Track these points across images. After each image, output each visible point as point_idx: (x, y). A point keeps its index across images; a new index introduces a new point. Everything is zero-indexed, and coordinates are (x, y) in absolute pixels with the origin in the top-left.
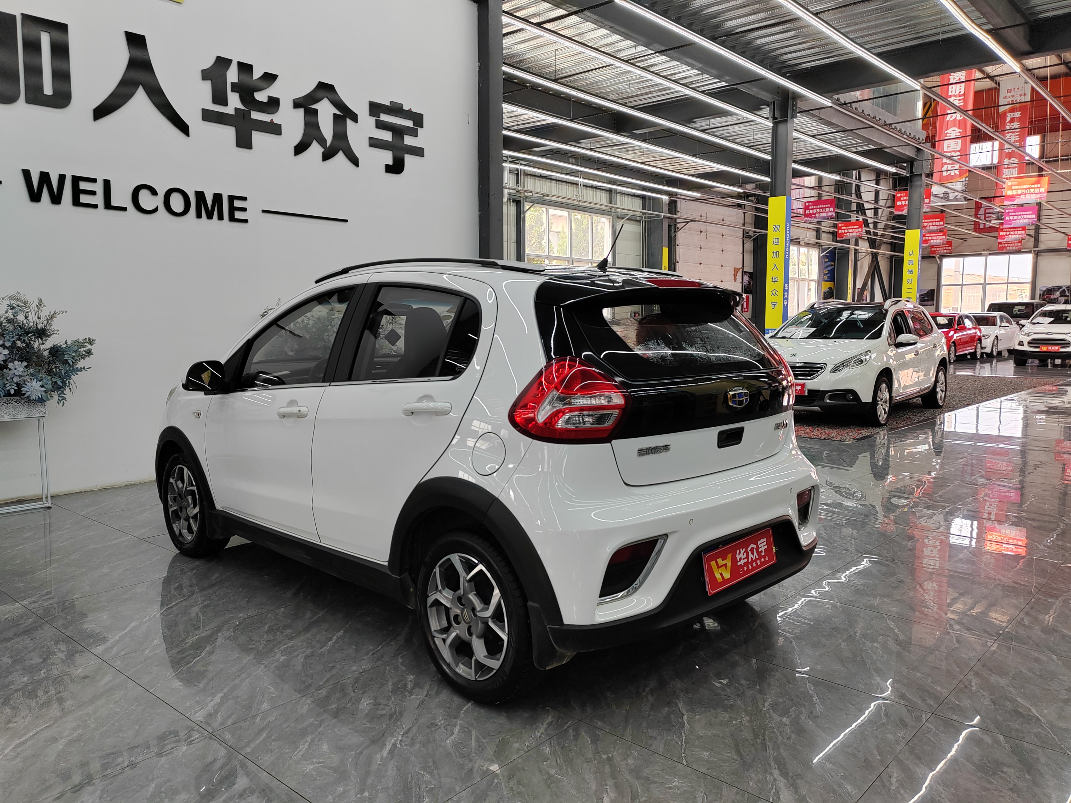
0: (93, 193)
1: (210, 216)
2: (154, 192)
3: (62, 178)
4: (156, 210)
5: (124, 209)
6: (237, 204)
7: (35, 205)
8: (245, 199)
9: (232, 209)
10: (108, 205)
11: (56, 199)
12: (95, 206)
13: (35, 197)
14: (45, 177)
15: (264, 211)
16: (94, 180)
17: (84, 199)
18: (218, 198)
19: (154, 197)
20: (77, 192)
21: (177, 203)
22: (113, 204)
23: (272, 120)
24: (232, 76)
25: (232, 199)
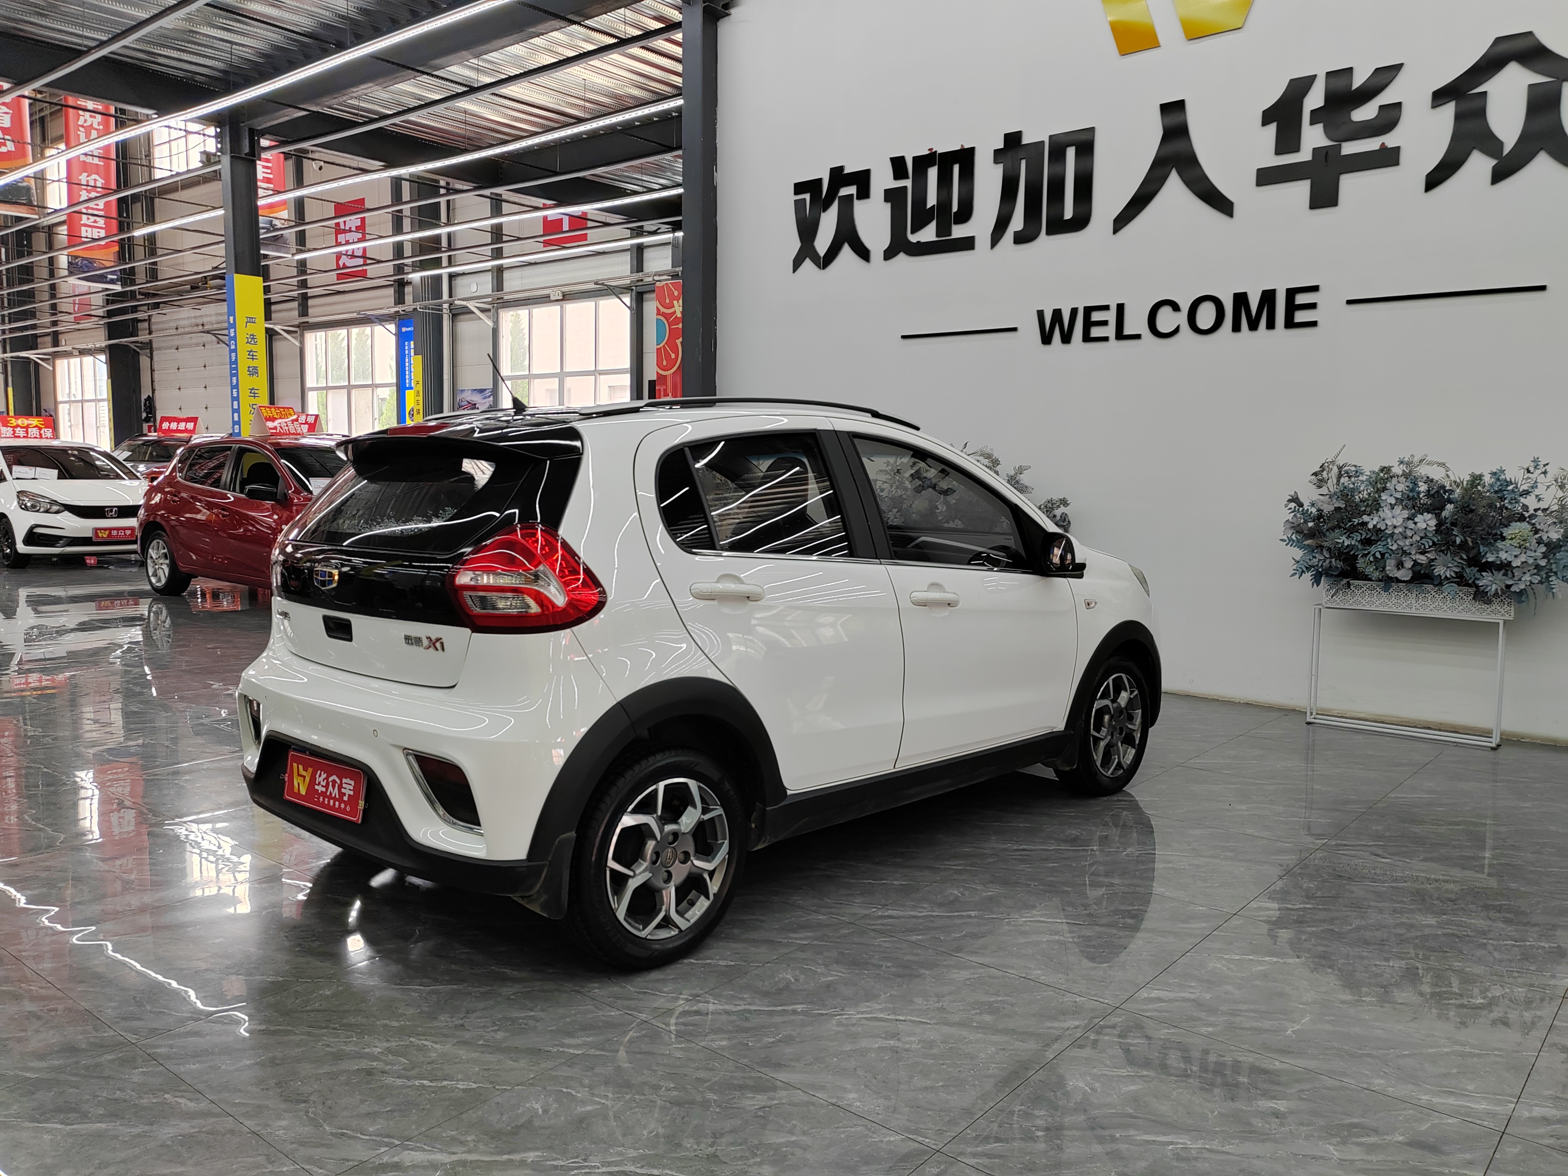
0: (1105, 323)
1: (1253, 326)
2: (1176, 307)
3: (1074, 311)
4: (1176, 331)
5: (1138, 337)
6: (1300, 299)
7: (1047, 347)
8: (1315, 289)
9: (1292, 308)
10: (1120, 335)
11: (1066, 339)
12: (1106, 339)
13: (1046, 339)
14: (1057, 314)
15: (1349, 302)
16: (1106, 308)
17: (1095, 332)
18: (1268, 297)
19: (1177, 314)
20: (1088, 324)
21: (1206, 316)
22: (1127, 331)
23: (1383, 144)
24: (1315, 99)
25: (1291, 293)
